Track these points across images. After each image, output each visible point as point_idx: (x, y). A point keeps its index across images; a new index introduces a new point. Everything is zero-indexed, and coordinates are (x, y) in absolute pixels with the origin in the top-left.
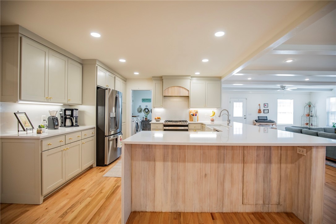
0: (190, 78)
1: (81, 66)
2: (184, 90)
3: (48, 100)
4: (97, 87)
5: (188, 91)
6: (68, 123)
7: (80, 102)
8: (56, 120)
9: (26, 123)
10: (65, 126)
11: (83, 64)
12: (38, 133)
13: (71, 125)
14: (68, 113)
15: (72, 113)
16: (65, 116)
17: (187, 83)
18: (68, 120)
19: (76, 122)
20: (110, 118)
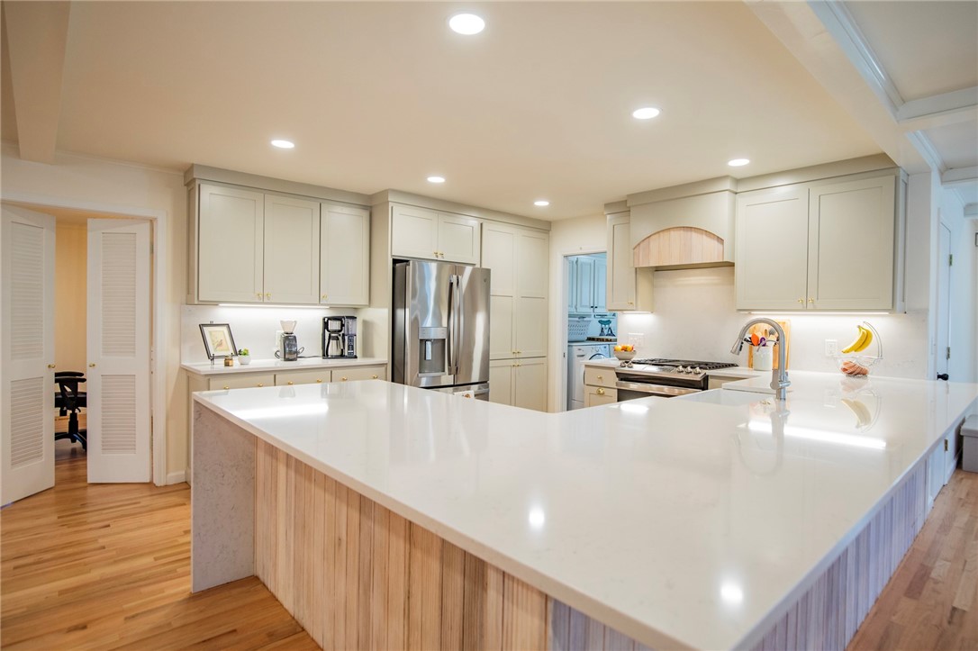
0: (728, 185)
1: (365, 214)
2: (705, 239)
3: (263, 299)
4: (395, 261)
5: (720, 240)
6: (333, 350)
7: (364, 301)
8: (289, 341)
9: (220, 344)
10: (325, 355)
11: (372, 207)
12: (227, 364)
13: (339, 353)
14: (334, 325)
15: (342, 325)
16: (327, 333)
17: (718, 210)
18: (333, 343)
19: (351, 347)
20: (421, 340)
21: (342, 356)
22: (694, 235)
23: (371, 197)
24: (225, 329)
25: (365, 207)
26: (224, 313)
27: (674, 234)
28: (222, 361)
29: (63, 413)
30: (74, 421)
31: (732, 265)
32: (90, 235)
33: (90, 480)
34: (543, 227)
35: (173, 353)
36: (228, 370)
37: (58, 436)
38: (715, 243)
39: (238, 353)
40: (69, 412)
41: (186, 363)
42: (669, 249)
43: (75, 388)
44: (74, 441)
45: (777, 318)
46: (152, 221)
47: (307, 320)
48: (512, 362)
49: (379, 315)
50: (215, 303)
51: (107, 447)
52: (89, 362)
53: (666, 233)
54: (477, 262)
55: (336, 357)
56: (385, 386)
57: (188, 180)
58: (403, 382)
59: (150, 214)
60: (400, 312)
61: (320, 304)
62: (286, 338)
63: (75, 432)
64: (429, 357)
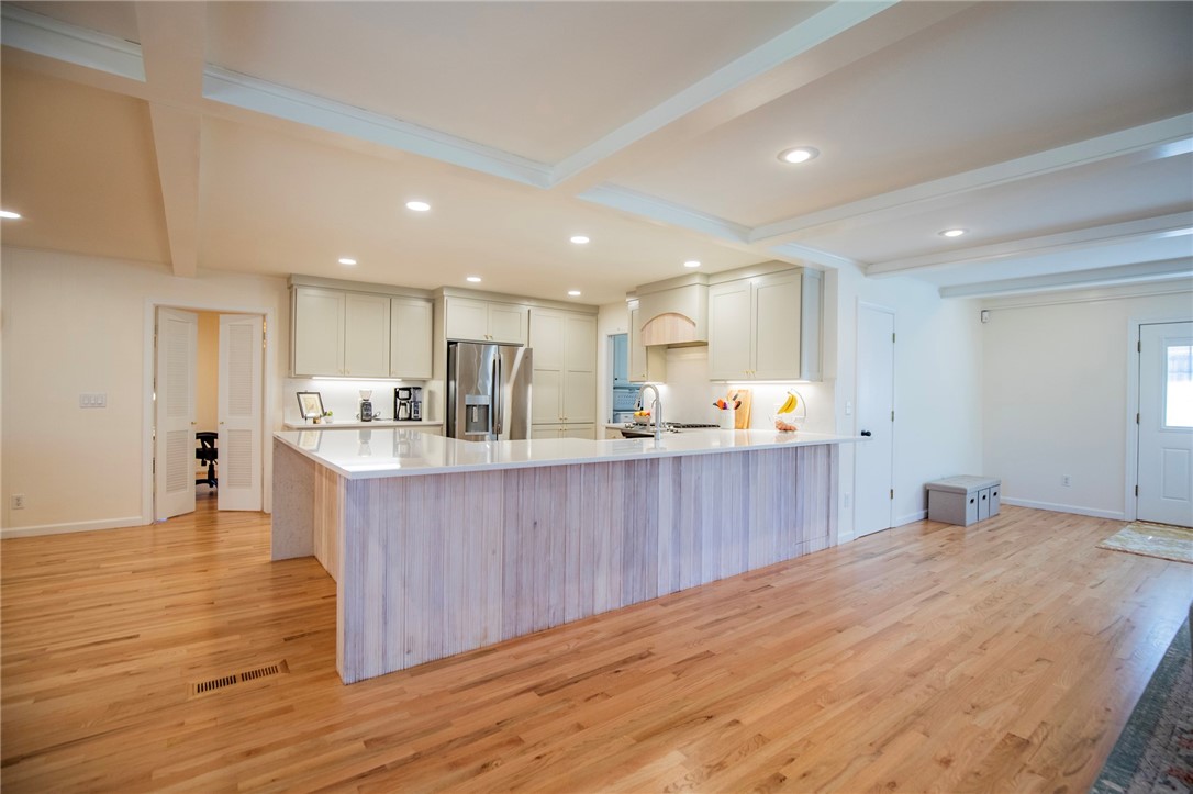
0: (697, 280)
1: (428, 306)
2: (685, 323)
3: (344, 374)
4: (449, 343)
5: (694, 324)
6: (403, 413)
7: (427, 375)
8: (366, 406)
9: (312, 407)
10: (396, 417)
11: (434, 299)
12: (315, 422)
13: (407, 416)
14: (403, 394)
15: (410, 395)
16: (398, 401)
17: (691, 301)
18: (403, 408)
19: (416, 412)
20: (467, 406)
21: (410, 419)
22: (679, 320)
23: (433, 292)
24: (316, 396)
25: (428, 300)
26: (318, 384)
27: (666, 318)
28: (312, 421)
29: (204, 464)
30: (212, 471)
31: (706, 344)
32: (221, 327)
33: (219, 509)
34: (591, 311)
35: (278, 415)
36: (315, 426)
37: (198, 482)
38: (691, 325)
39: (325, 414)
40: (208, 462)
41: (286, 422)
42: (664, 332)
43: (212, 444)
44: (211, 486)
45: (735, 387)
46: (264, 316)
47: (382, 390)
48: (560, 427)
49: (438, 386)
50: (309, 377)
51: (230, 484)
52: (220, 420)
53: (662, 318)
54: (524, 341)
55: (405, 419)
56: (441, 440)
57: (289, 286)
58: (454, 437)
59: (262, 311)
60: (452, 383)
61: (390, 377)
62: (363, 405)
63: (212, 479)
64: (475, 419)
